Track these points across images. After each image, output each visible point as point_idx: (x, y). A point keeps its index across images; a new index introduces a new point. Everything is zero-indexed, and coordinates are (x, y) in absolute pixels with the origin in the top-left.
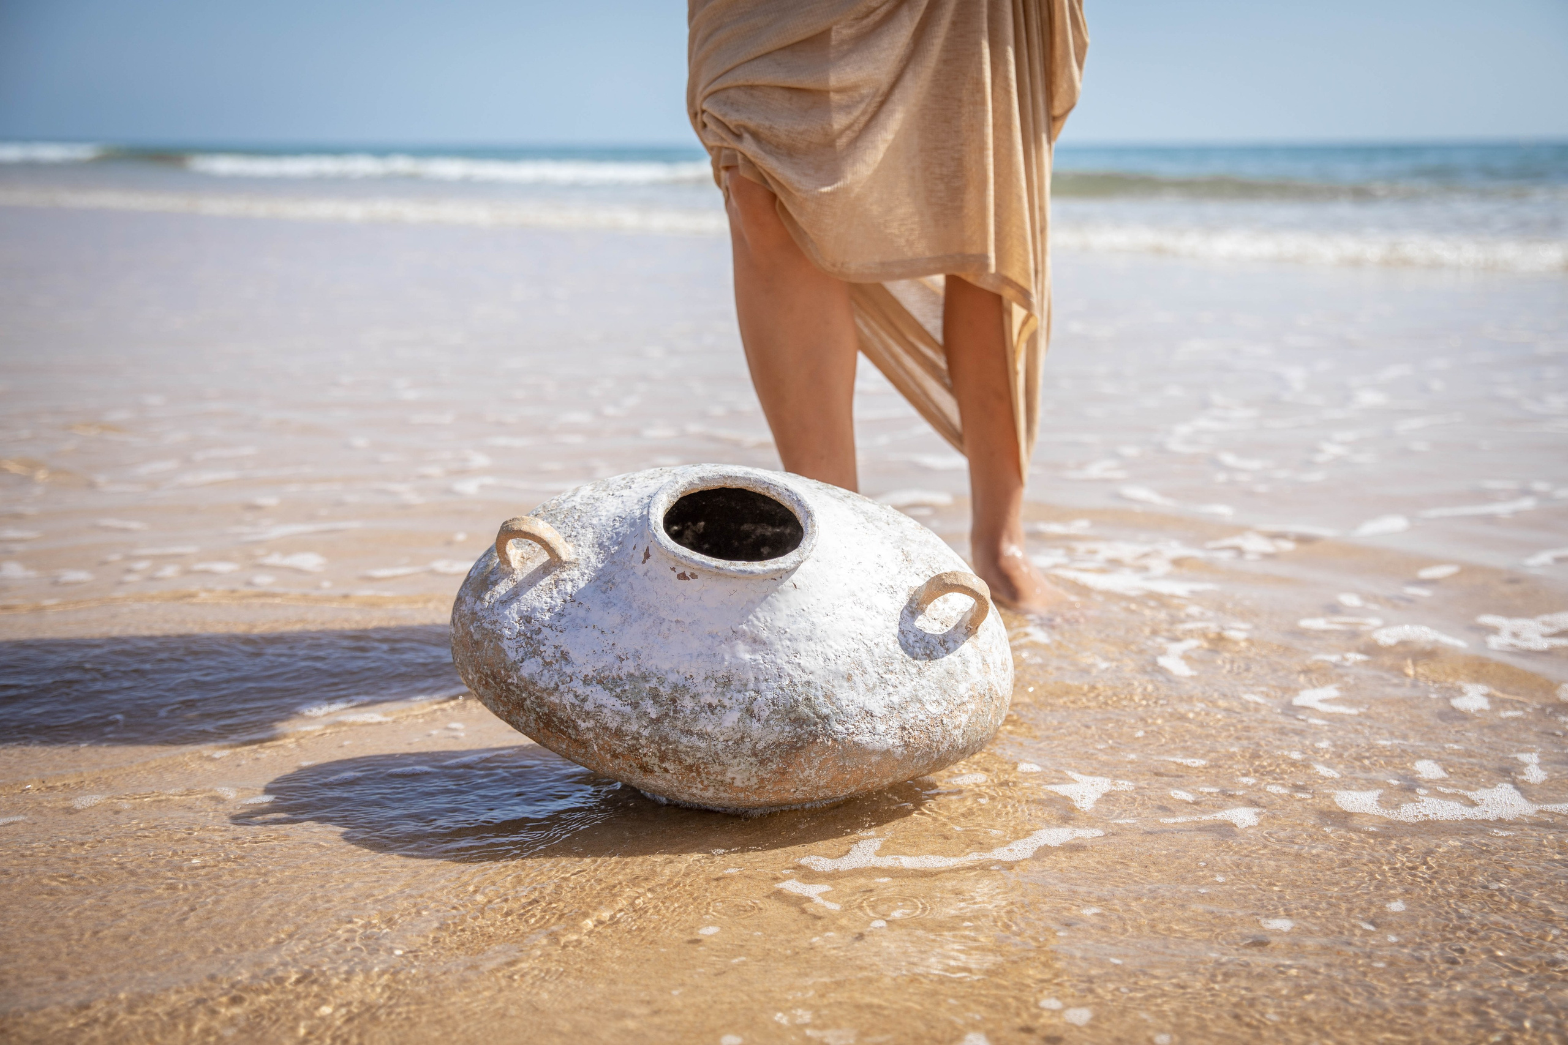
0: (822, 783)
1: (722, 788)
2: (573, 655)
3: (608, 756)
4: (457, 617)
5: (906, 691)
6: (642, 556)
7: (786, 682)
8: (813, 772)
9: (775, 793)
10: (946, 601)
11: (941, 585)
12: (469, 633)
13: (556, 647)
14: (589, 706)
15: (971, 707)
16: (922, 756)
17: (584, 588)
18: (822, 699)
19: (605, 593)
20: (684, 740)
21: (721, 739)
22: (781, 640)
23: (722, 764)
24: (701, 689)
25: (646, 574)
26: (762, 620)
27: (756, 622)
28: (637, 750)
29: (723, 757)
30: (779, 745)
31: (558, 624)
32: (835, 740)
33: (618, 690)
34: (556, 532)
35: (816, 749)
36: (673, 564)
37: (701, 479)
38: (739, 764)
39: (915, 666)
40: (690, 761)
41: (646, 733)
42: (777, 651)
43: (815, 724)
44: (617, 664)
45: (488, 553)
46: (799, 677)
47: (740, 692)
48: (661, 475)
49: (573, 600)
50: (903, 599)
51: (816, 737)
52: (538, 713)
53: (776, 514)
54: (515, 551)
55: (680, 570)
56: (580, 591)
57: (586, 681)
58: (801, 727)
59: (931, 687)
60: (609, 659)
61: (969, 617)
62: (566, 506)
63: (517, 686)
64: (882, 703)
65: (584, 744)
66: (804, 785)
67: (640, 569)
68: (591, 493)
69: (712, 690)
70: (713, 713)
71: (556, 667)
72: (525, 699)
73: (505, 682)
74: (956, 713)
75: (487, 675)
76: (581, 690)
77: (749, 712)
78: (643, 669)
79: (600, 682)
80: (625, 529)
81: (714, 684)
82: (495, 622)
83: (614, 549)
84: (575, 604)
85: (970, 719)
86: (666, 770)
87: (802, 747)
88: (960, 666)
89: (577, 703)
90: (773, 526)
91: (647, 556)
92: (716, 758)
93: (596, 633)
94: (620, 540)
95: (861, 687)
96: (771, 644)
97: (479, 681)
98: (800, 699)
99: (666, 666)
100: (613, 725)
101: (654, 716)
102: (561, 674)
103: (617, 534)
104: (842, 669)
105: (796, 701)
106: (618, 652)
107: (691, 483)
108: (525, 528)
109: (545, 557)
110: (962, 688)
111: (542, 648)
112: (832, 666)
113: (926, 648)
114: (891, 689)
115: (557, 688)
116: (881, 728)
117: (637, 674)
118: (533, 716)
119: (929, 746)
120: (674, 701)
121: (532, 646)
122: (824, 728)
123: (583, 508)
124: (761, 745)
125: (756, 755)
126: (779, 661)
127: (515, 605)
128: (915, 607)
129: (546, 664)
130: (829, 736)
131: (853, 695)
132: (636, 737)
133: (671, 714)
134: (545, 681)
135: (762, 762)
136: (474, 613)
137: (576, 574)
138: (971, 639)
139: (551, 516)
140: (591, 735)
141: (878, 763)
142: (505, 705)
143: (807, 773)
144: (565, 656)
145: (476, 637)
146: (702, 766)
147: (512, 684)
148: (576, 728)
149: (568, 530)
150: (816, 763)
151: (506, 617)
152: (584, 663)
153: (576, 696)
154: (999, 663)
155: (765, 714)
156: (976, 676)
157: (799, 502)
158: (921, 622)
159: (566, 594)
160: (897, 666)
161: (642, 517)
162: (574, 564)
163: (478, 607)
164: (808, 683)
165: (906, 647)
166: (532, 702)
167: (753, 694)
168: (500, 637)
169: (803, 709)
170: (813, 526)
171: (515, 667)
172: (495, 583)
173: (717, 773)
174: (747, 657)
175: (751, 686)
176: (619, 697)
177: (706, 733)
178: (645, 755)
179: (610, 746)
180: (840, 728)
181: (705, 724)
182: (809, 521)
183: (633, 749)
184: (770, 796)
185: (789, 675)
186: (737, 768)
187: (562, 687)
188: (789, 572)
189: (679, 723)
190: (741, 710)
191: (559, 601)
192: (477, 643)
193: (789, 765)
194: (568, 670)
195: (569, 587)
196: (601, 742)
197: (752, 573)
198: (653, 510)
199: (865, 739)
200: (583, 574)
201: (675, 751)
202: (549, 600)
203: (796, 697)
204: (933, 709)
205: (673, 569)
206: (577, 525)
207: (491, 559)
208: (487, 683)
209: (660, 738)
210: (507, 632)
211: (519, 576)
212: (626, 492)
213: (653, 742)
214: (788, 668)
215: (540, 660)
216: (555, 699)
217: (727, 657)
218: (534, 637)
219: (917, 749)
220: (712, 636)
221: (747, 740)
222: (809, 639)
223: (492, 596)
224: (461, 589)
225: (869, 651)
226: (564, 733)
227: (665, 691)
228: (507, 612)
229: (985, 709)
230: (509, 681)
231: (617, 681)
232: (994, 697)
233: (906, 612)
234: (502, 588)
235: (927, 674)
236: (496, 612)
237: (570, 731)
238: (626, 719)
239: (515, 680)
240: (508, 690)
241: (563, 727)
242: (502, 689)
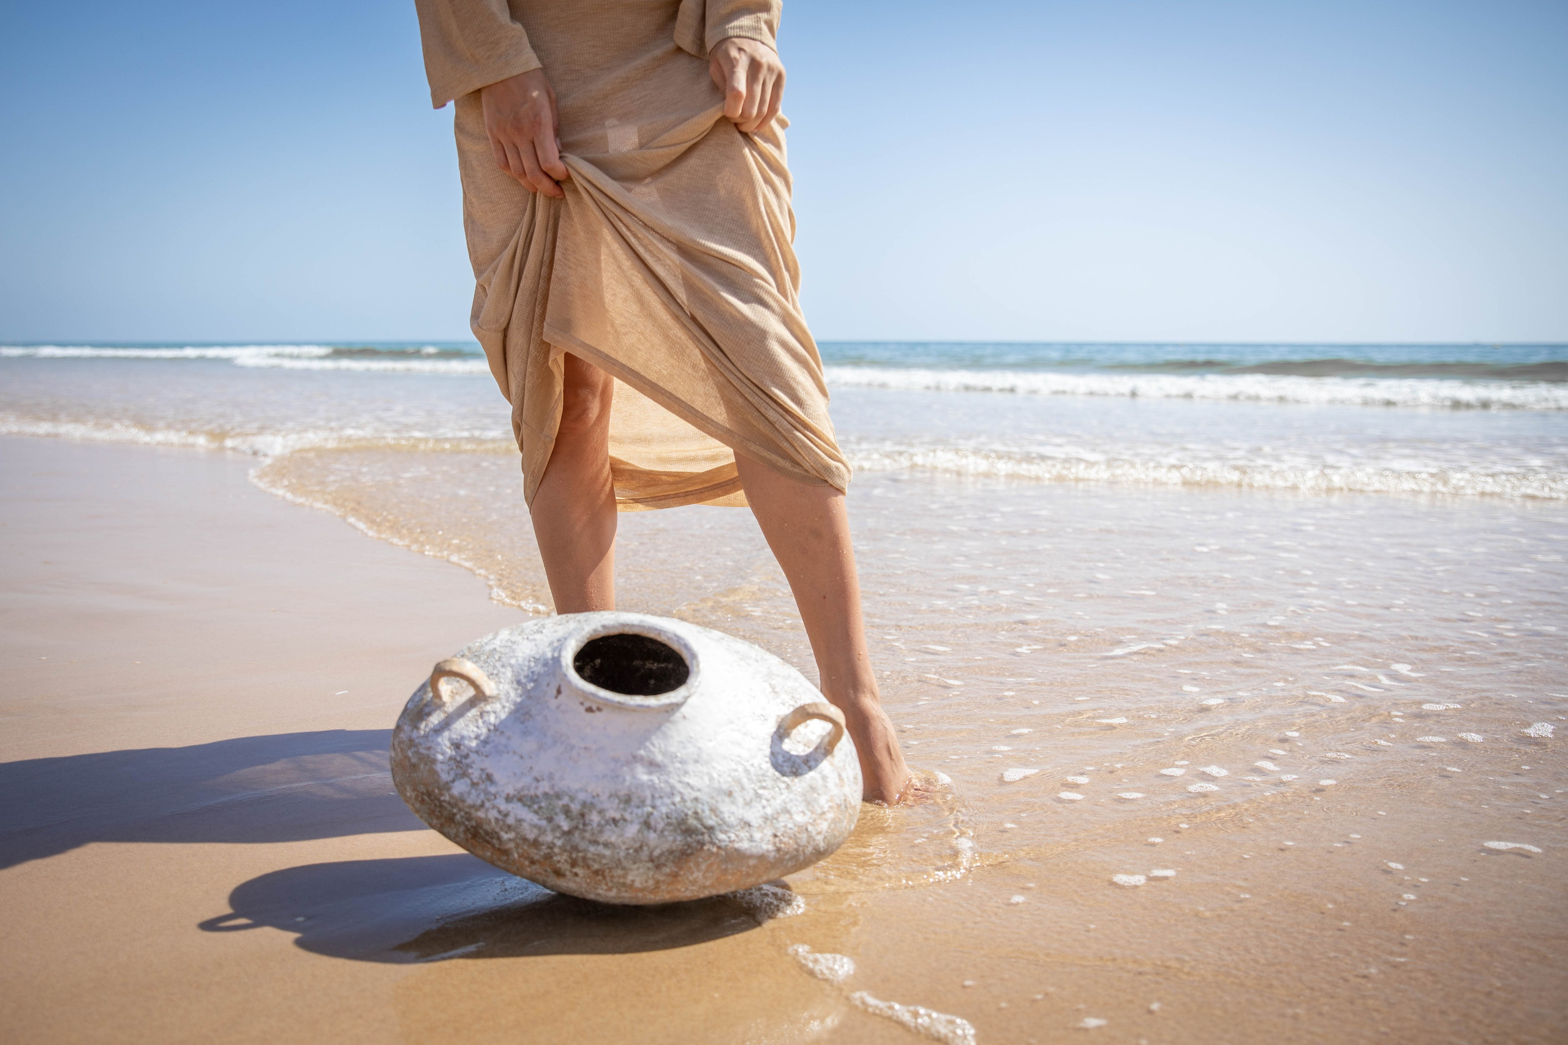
0: (708, 883)
1: (623, 889)
2: (497, 776)
3: (527, 863)
4: (396, 743)
5: (777, 803)
6: (555, 692)
7: (677, 799)
8: (700, 875)
9: (668, 892)
10: (807, 726)
11: (804, 714)
12: (407, 757)
13: (482, 770)
14: (511, 820)
15: (830, 816)
16: (791, 859)
17: (506, 720)
18: (707, 812)
19: (523, 723)
20: (592, 849)
21: (623, 847)
22: (673, 763)
23: (624, 869)
24: (606, 805)
25: (558, 707)
26: (657, 746)
27: (652, 748)
28: (551, 857)
29: (625, 863)
30: (671, 852)
31: (483, 750)
32: (719, 848)
33: (536, 807)
34: (480, 671)
35: (703, 855)
36: (581, 699)
37: (604, 627)
38: (638, 869)
39: (784, 782)
40: (596, 866)
41: (559, 843)
42: (669, 772)
43: (702, 834)
44: (534, 784)
45: (423, 687)
46: (689, 794)
47: (638, 807)
48: (567, 622)
49: (497, 729)
50: (771, 727)
51: (703, 844)
52: (466, 826)
53: (661, 652)
54: (445, 687)
55: (587, 704)
56: (502, 722)
57: (508, 799)
58: (690, 836)
59: (797, 800)
60: (527, 780)
61: (827, 740)
62: (488, 648)
63: (449, 803)
64: (758, 815)
65: (506, 852)
66: (693, 885)
67: (553, 703)
68: (508, 637)
69: (615, 806)
70: (616, 825)
71: (482, 786)
72: (455, 814)
73: (439, 800)
74: (819, 821)
75: (423, 794)
76: (504, 807)
77: (647, 825)
78: (556, 789)
79: (520, 800)
80: (539, 669)
81: (617, 801)
82: (429, 748)
83: (530, 685)
84: (498, 733)
85: (829, 826)
86: (576, 875)
87: (692, 854)
88: (820, 782)
89: (500, 817)
90: (659, 661)
91: (559, 692)
92: (619, 863)
93: (516, 758)
94: (534, 678)
95: (740, 801)
96: (665, 766)
97: (416, 798)
98: (690, 813)
99: (575, 786)
100: (531, 836)
101: (566, 828)
102: (487, 793)
103: (533, 673)
104: (725, 787)
105: (686, 815)
106: (535, 774)
107: (595, 630)
108: (455, 668)
109: (471, 692)
110: (823, 801)
111: (470, 771)
112: (716, 785)
113: (792, 767)
114: (764, 802)
115: (482, 805)
116: (757, 836)
117: (551, 792)
118: (462, 829)
119: (797, 850)
120: (583, 815)
121: (461, 768)
122: (710, 836)
123: (502, 650)
124: (657, 853)
125: (652, 860)
126: (672, 781)
127: (446, 734)
128: (782, 732)
129: (474, 785)
130: (713, 844)
131: (733, 808)
132: (551, 846)
133: (581, 826)
134: (473, 799)
135: (658, 867)
136: (411, 740)
137: (497, 706)
138: (829, 758)
139: (475, 657)
140: (512, 845)
141: (755, 867)
142: (438, 818)
143: (695, 875)
144: (489, 778)
145: (414, 760)
146: (607, 871)
147: (444, 801)
148: (499, 838)
149: (491, 669)
150: (703, 867)
151: (438, 744)
152: (506, 784)
153: (500, 812)
154: (852, 779)
155: (661, 825)
156: (835, 791)
157: (686, 646)
158: (787, 745)
159: (490, 724)
160: (769, 783)
161: (553, 658)
162: (496, 698)
163: (415, 735)
164: (696, 799)
165: (776, 766)
166: (462, 817)
167: (650, 809)
168: (434, 761)
169: (692, 822)
170: (698, 666)
171: (447, 786)
172: (429, 714)
173: (619, 877)
174: (645, 778)
175: (648, 802)
176: (536, 812)
177: (611, 843)
178: (559, 862)
179: (528, 854)
180: (722, 836)
181: (611, 835)
182: (694, 662)
183: (548, 857)
184: (664, 896)
185: (680, 793)
186: (636, 872)
187: (487, 804)
188: (677, 706)
189: (587, 835)
190: (640, 823)
191: (484, 731)
192: (414, 766)
193: (681, 869)
194: (492, 789)
195: (492, 719)
196: (520, 851)
197: (648, 707)
198: (564, 653)
199: (744, 845)
200: (504, 707)
201: (584, 858)
202: (475, 729)
203: (686, 811)
204: (799, 819)
205: (582, 704)
206: (498, 665)
207: (425, 693)
208: (423, 801)
209: (572, 847)
210: (440, 757)
211: (450, 708)
212: (538, 636)
213: (565, 851)
214: (679, 787)
215: (468, 781)
216: (481, 814)
217: (628, 778)
218: (464, 761)
219: (787, 853)
220: (615, 760)
221: (645, 848)
222: (696, 761)
223: (426, 726)
224: (400, 719)
225: (746, 771)
226: (488, 842)
227: (575, 807)
228: (440, 740)
229: (841, 817)
230: (442, 798)
231: (534, 799)
232: (848, 806)
233: (775, 736)
234: (435, 719)
235: (794, 788)
236: (430, 739)
237: (495, 841)
238: (542, 831)
239: (447, 798)
240: (441, 806)
241: (488, 838)
242: (435, 805)
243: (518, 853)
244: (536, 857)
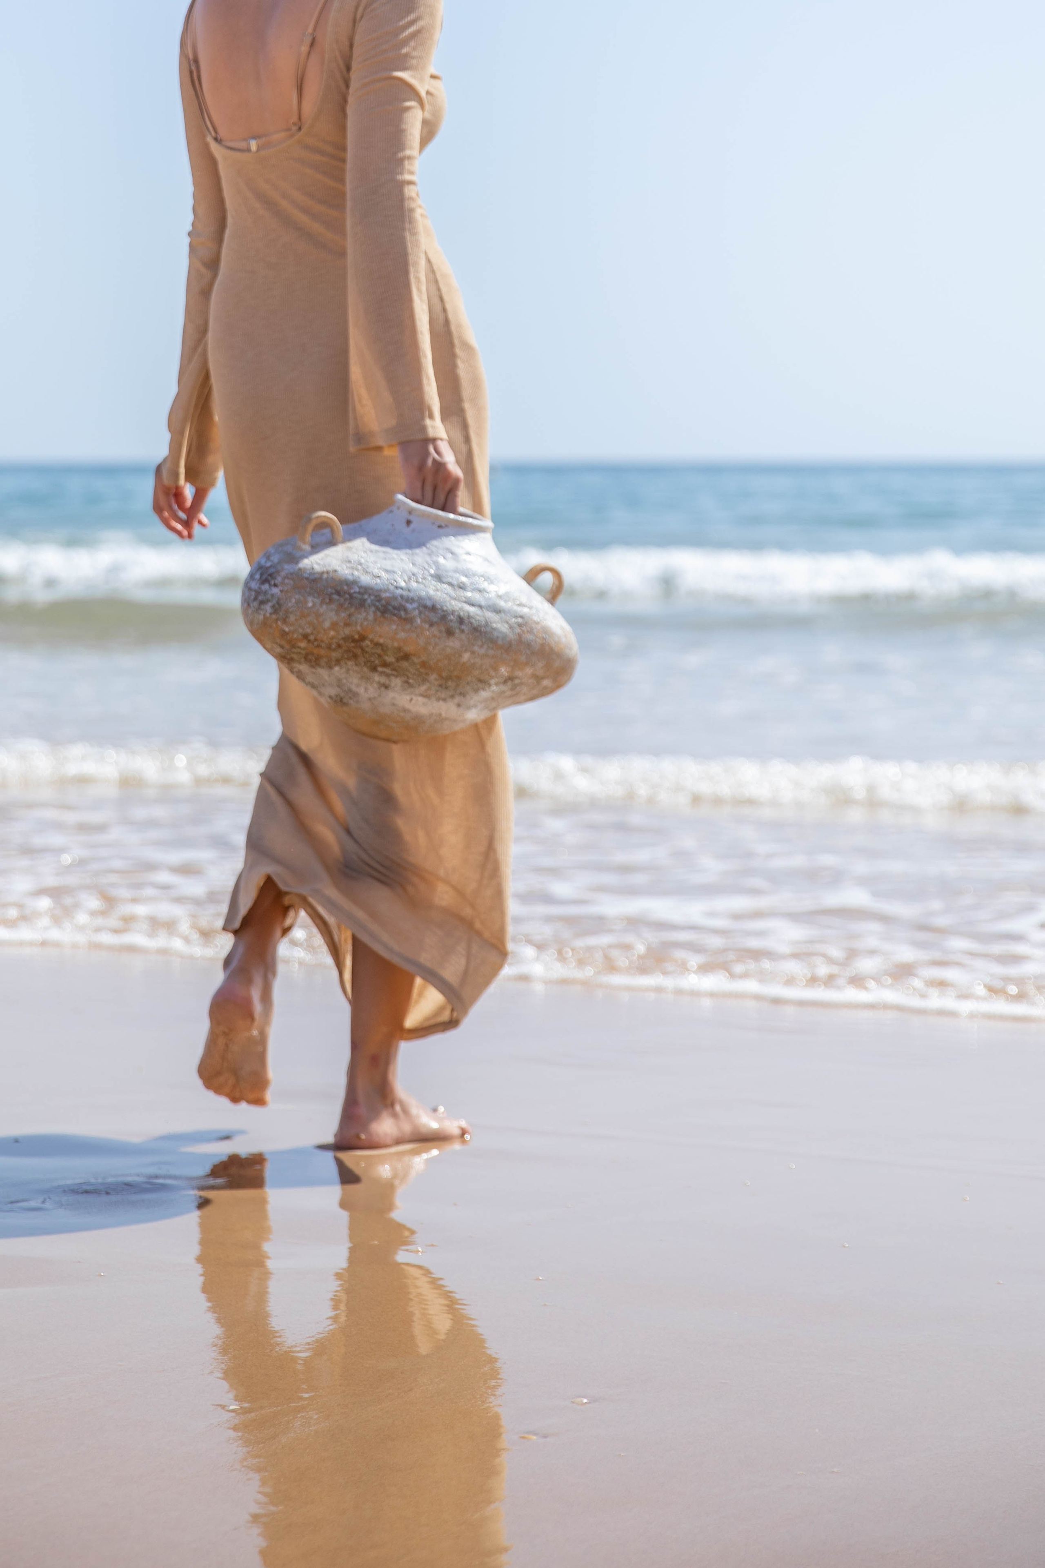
3: (427, 626)
6: (404, 525)
63: (359, 593)
75: (332, 594)
86: (463, 631)
91: (409, 523)
118: (373, 609)
140: (416, 612)
147: (355, 593)
148: (405, 610)
226: (395, 615)
237: (402, 613)
239: (357, 590)
241: (396, 612)
242: (346, 600)
243: (421, 618)
244: (435, 620)
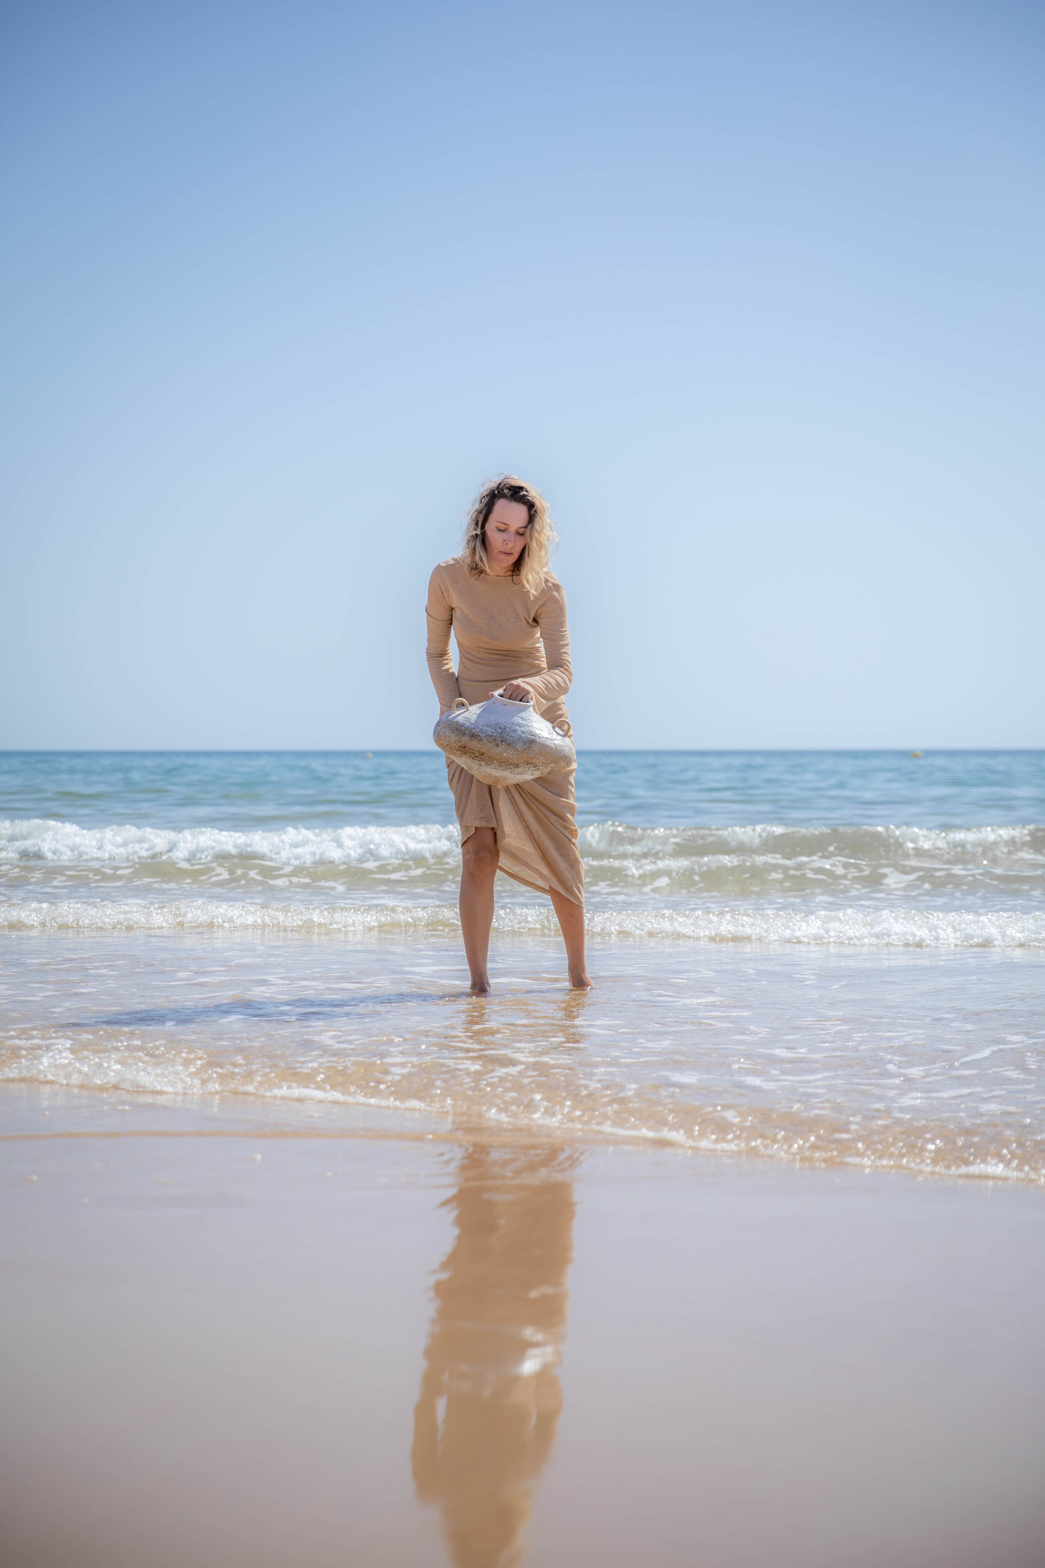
14: (484, 731)
76: (481, 728)
100: (490, 734)
169: (533, 735)
203: (530, 733)
216: (474, 730)
227: (502, 727)
231: (490, 725)
238: (493, 733)
240: (461, 731)
